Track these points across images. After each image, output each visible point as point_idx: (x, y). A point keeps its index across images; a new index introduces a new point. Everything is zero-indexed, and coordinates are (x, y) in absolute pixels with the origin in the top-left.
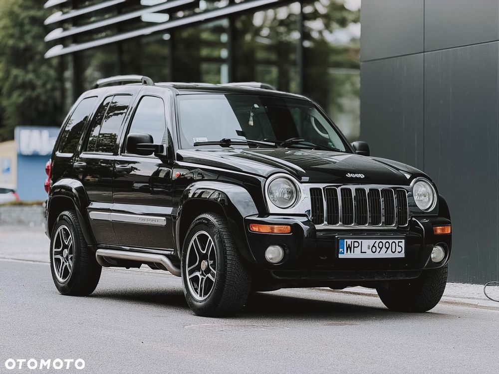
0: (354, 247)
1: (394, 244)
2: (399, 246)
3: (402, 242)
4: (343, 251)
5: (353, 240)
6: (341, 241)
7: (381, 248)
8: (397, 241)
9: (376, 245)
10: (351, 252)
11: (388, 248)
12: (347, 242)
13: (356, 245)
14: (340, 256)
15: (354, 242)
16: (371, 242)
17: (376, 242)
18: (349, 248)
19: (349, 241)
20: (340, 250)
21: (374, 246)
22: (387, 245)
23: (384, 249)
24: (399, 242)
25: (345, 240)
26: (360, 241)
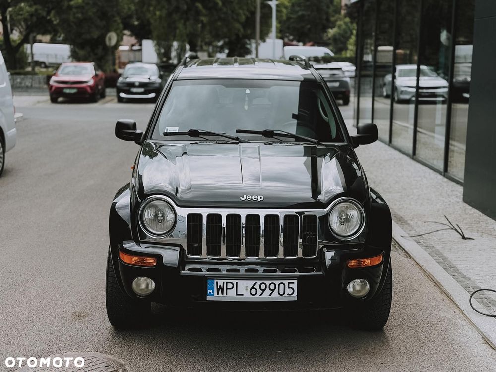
0: (227, 289)
1: (282, 286)
2: (289, 287)
3: (293, 283)
4: (213, 292)
5: (225, 281)
6: (209, 282)
7: (264, 290)
8: (286, 282)
9: (257, 286)
10: (223, 294)
11: (273, 291)
12: (217, 282)
13: (230, 286)
14: (209, 298)
15: (227, 283)
16: (251, 283)
17: (256, 283)
18: (221, 289)
19: (220, 282)
20: (209, 291)
21: (253, 287)
22: (272, 287)
23: (268, 292)
24: (289, 283)
25: (216, 281)
26: (234, 282)
